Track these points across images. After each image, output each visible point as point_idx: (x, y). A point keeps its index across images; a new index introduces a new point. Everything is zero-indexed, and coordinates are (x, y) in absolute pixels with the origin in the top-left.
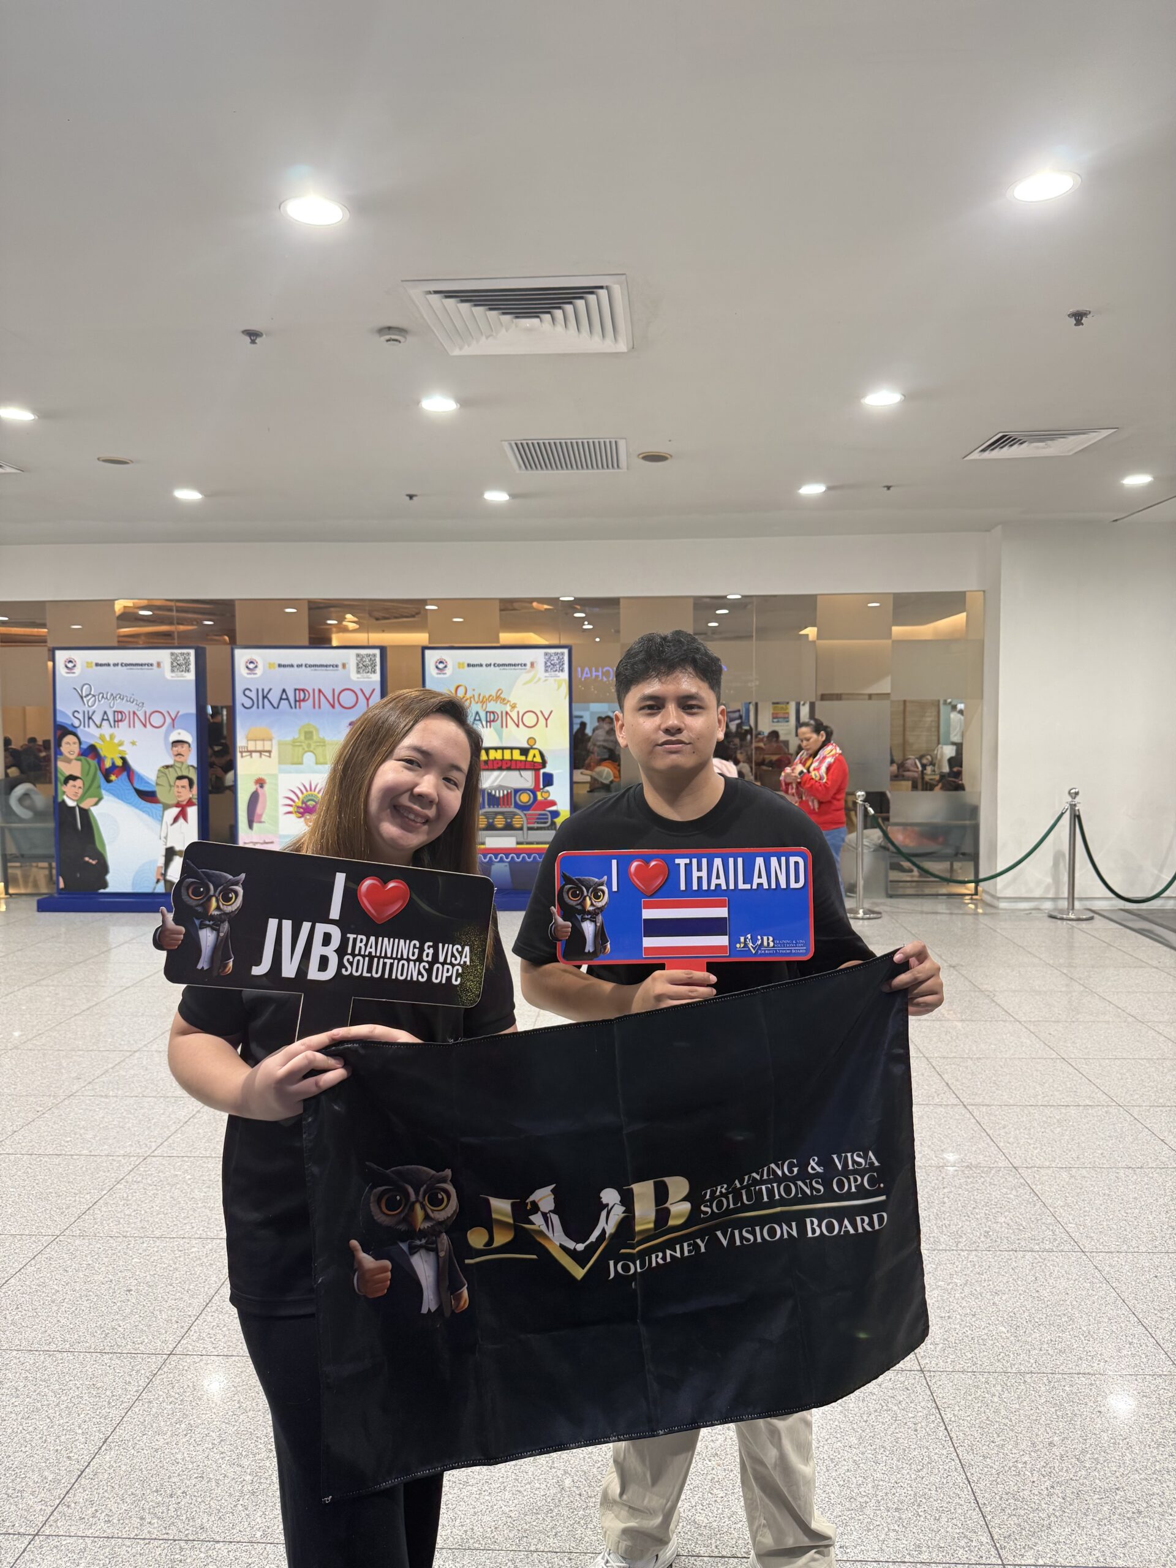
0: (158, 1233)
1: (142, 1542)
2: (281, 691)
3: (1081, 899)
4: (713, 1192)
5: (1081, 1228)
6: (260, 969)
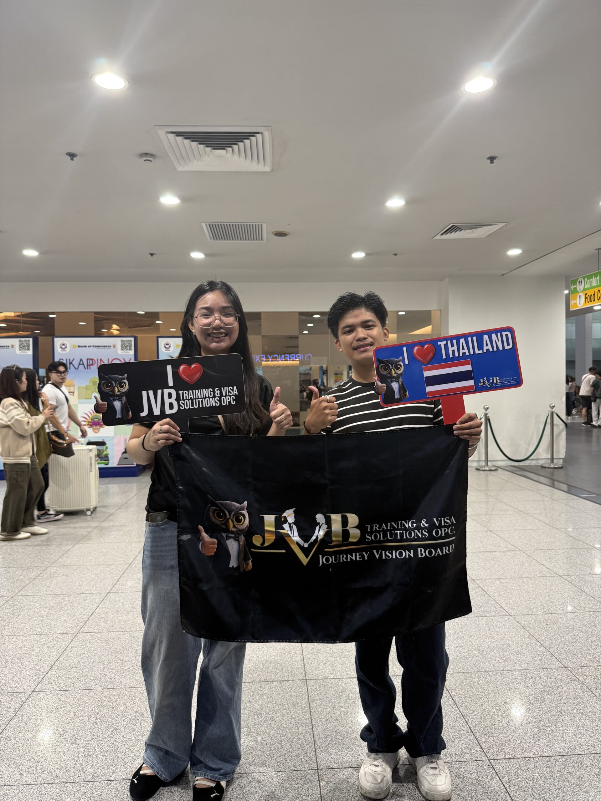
0: (21, 633)
1: (22, 786)
2: (79, 360)
3: (491, 461)
4: (372, 528)
5: (509, 605)
6: (144, 414)
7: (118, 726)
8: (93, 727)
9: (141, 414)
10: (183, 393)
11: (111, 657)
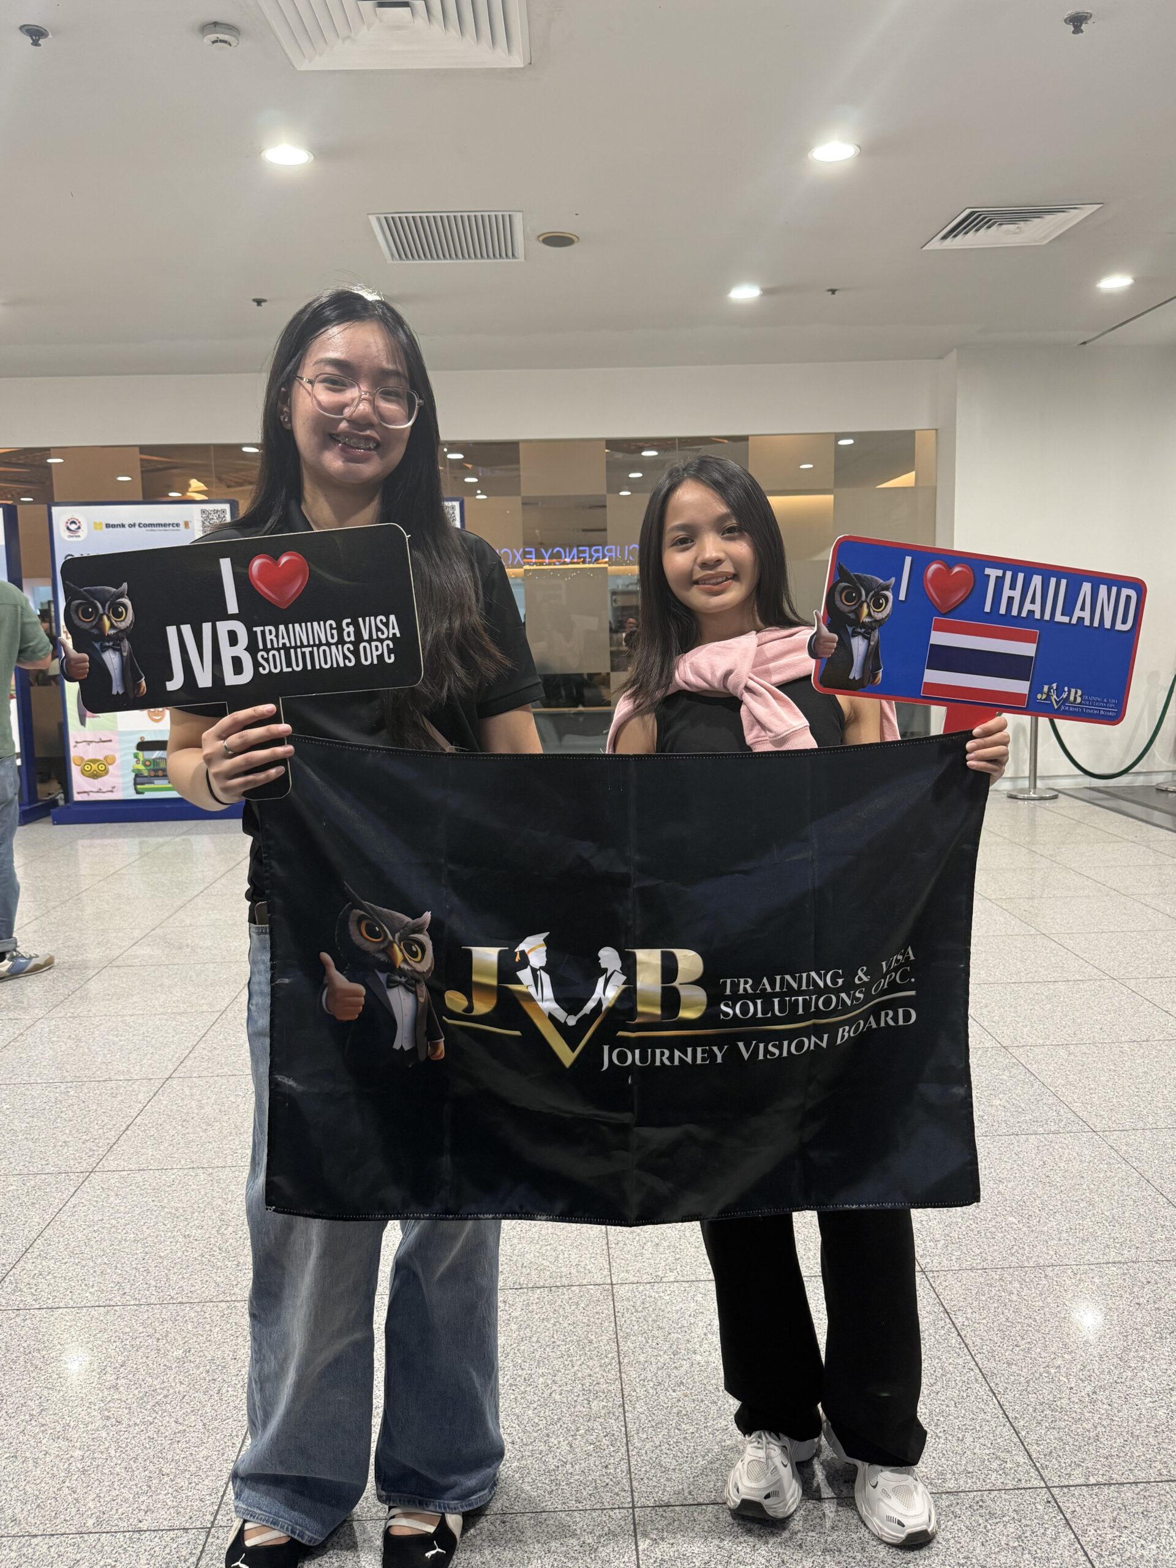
3: (1043, 778)
4: (735, 986)
5: (1089, 1107)
6: (175, 684)
7: (166, 1396)
8: (109, 1398)
9: (168, 683)
10: (263, 632)
11: (162, 1228)
